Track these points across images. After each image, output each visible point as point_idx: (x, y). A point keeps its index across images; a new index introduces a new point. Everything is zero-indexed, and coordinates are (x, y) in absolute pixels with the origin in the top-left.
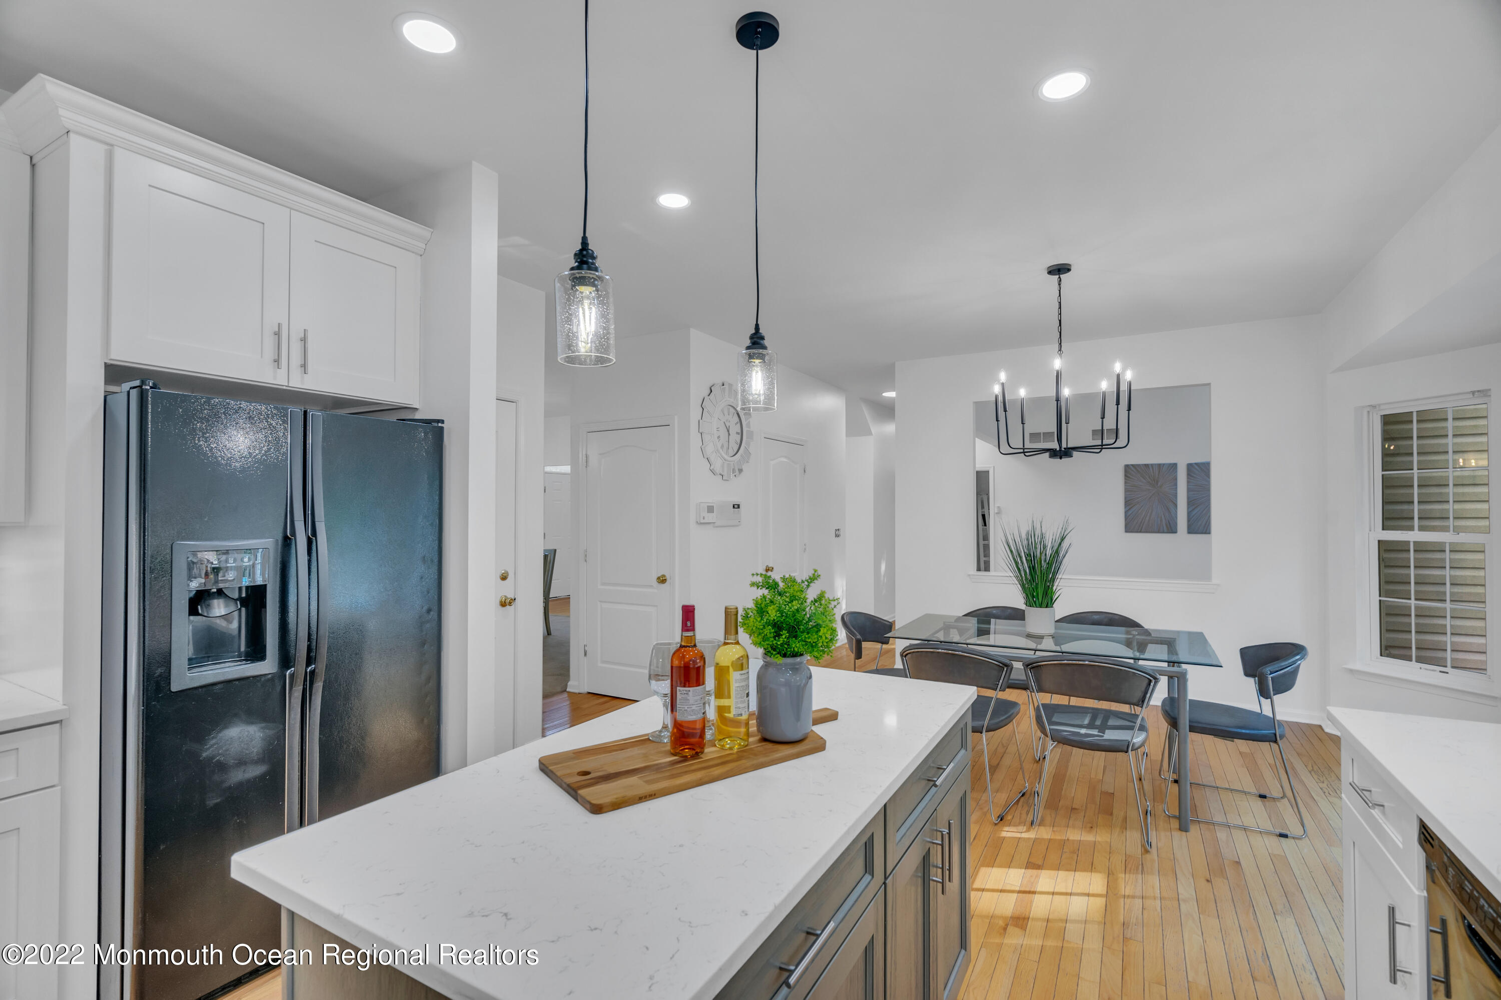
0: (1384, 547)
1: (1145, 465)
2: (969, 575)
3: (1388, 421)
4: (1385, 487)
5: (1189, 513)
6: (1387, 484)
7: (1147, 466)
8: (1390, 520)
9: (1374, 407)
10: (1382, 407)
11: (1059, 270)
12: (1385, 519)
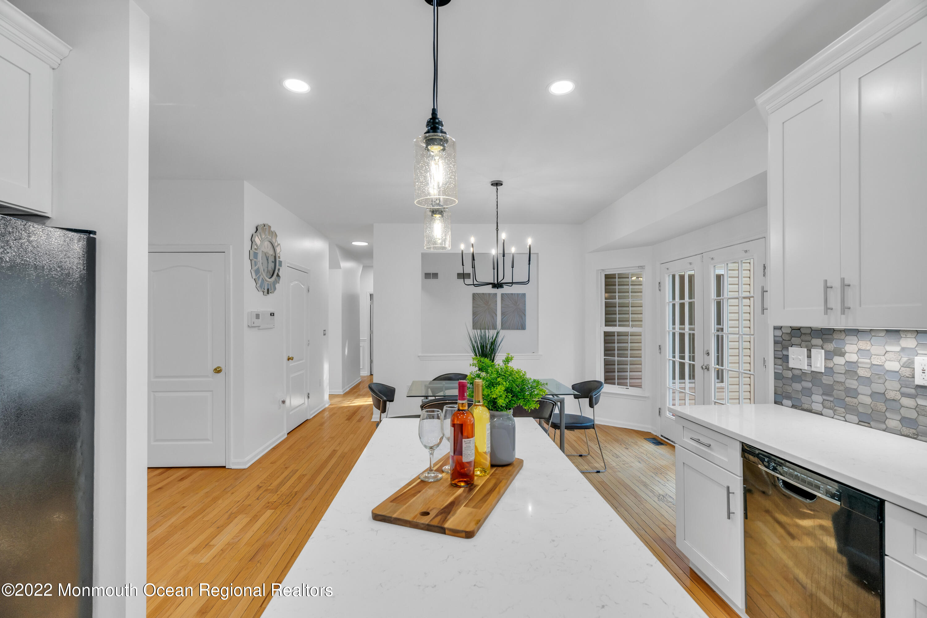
0: (606, 334)
1: (483, 293)
2: (419, 356)
3: (607, 277)
4: (606, 307)
5: (502, 319)
6: (607, 305)
7: (483, 294)
8: (609, 322)
9: (603, 270)
10: (606, 271)
11: (497, 184)
12: (606, 321)
